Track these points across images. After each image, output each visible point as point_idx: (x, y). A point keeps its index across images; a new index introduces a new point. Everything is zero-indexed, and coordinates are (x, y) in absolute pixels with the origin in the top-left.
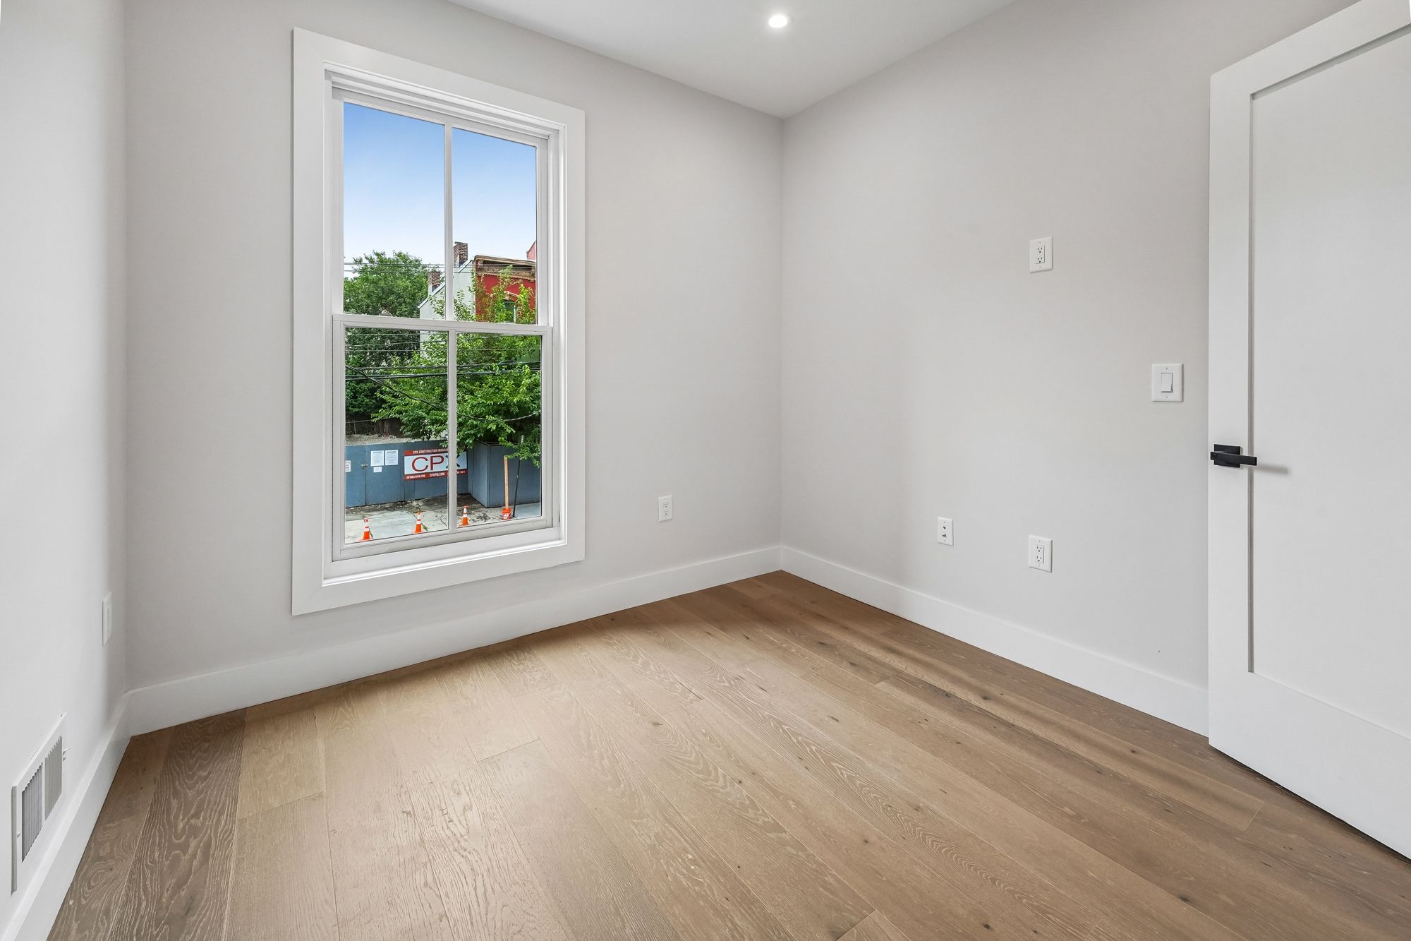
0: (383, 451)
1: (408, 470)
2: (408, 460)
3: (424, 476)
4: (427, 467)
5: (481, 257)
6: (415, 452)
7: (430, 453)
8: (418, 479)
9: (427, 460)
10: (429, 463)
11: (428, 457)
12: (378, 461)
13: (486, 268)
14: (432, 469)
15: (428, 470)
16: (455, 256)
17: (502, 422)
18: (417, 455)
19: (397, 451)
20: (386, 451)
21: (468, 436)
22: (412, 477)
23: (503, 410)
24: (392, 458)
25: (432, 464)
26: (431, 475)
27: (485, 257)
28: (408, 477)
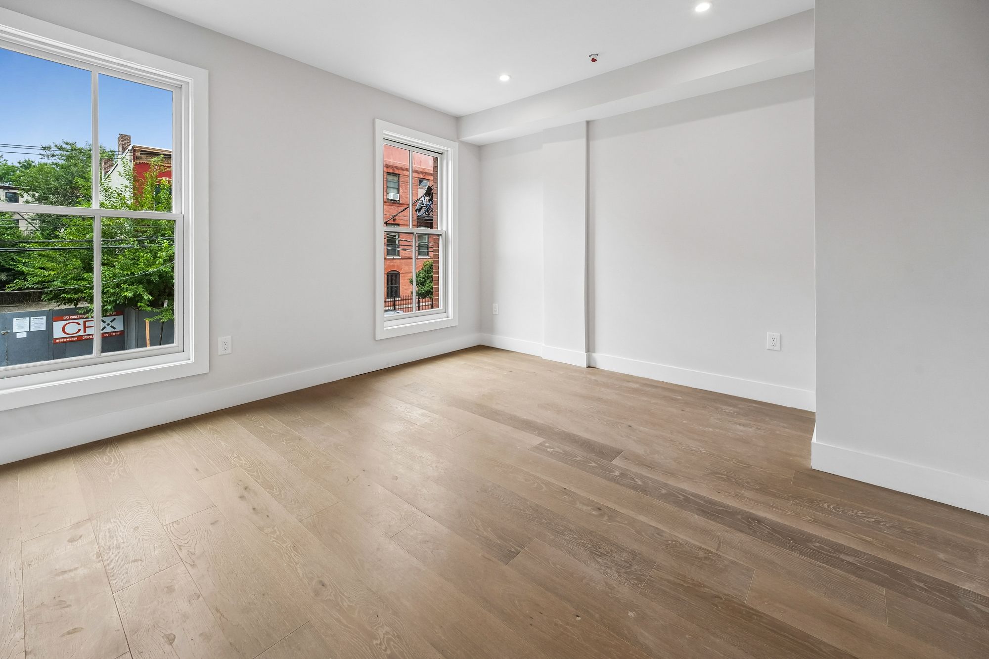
0: (28, 319)
1: (58, 333)
2: (58, 326)
3: (76, 339)
4: (79, 330)
5: (137, 147)
6: (65, 318)
7: (83, 318)
8: (70, 341)
9: (79, 324)
10: (81, 327)
11: (81, 322)
12: (22, 327)
13: (143, 156)
14: (85, 332)
15: (81, 333)
16: (119, 146)
17: (140, 289)
18: (67, 320)
19: (45, 318)
20: (32, 318)
21: (110, 303)
22: (62, 340)
23: (145, 281)
24: (39, 324)
25: (85, 327)
26: (84, 338)
27: (142, 147)
28: (57, 341)
